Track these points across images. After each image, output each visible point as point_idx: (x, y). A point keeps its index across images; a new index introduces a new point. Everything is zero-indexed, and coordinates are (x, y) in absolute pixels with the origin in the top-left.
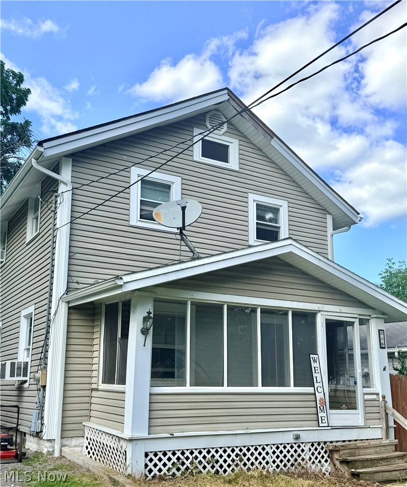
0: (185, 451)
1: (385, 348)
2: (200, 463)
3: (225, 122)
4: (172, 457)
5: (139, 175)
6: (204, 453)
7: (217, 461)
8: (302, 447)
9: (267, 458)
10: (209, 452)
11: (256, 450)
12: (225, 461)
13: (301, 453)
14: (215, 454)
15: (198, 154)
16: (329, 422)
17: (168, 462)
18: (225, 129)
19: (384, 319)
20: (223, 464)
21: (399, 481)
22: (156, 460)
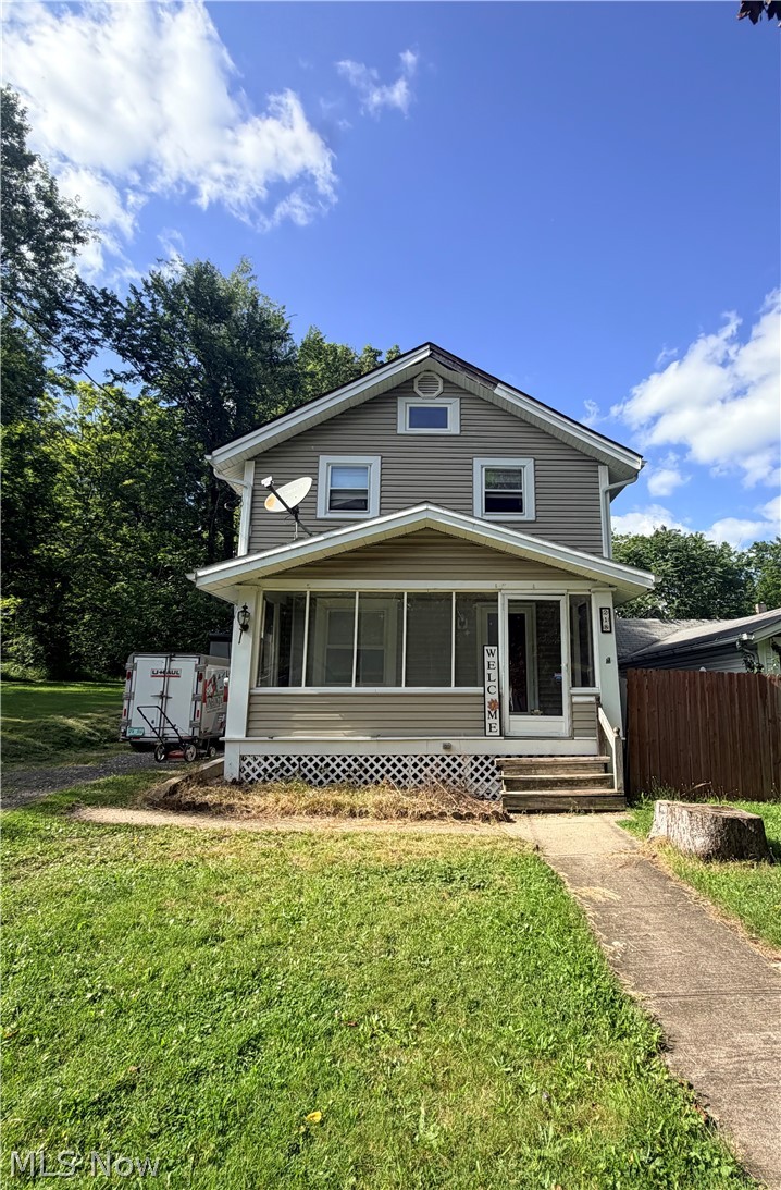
0: (292, 757)
1: (610, 632)
2: (310, 771)
3: (441, 382)
4: (274, 762)
5: (328, 464)
6: (316, 760)
7: (333, 771)
8: (459, 760)
9: (405, 771)
10: (322, 760)
11: (389, 760)
12: (344, 771)
13: (457, 768)
14: (330, 762)
15: (403, 426)
16: (507, 731)
17: (268, 768)
18: (440, 389)
19: (613, 592)
20: (341, 774)
21: (574, 811)
22: (254, 764)
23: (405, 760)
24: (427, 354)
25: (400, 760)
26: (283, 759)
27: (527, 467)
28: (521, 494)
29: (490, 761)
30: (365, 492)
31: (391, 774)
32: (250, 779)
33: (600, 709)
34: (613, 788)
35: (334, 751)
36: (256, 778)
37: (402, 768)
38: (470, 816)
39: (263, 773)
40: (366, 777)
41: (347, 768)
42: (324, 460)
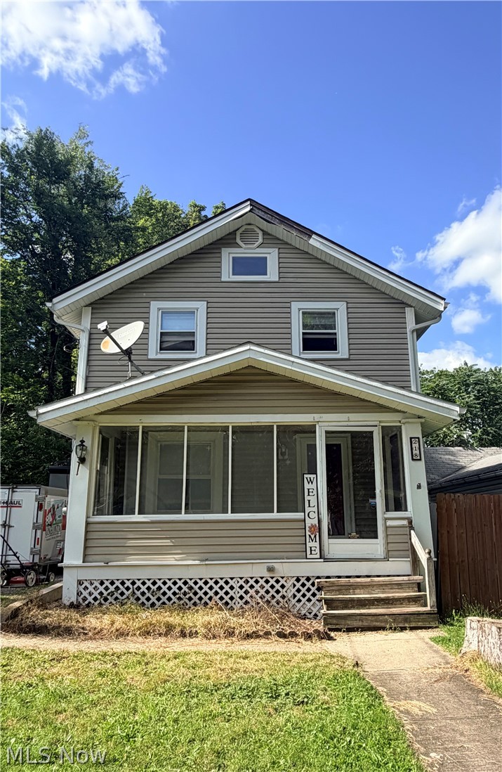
0: (126, 581)
1: (420, 460)
2: (143, 594)
3: (260, 234)
4: (110, 586)
5: (159, 309)
6: (149, 584)
7: (164, 594)
8: (282, 582)
9: (231, 593)
10: (154, 583)
11: (216, 583)
12: (174, 594)
13: (280, 589)
14: (162, 586)
15: (227, 274)
16: (326, 553)
17: (104, 591)
18: (260, 240)
19: (421, 423)
20: (172, 596)
21: (391, 628)
22: (91, 589)
23: (231, 583)
24: (248, 209)
25: (227, 583)
26: (118, 584)
27: (341, 309)
28: (335, 334)
29: (311, 582)
30: (193, 334)
31: (219, 596)
32: (86, 602)
33: (412, 532)
34: (426, 606)
35: (165, 574)
36: (93, 602)
37: (229, 590)
38: (293, 634)
39: (99, 597)
40: (195, 599)
41: (177, 591)
42: (155, 306)
